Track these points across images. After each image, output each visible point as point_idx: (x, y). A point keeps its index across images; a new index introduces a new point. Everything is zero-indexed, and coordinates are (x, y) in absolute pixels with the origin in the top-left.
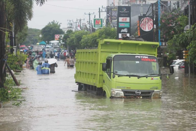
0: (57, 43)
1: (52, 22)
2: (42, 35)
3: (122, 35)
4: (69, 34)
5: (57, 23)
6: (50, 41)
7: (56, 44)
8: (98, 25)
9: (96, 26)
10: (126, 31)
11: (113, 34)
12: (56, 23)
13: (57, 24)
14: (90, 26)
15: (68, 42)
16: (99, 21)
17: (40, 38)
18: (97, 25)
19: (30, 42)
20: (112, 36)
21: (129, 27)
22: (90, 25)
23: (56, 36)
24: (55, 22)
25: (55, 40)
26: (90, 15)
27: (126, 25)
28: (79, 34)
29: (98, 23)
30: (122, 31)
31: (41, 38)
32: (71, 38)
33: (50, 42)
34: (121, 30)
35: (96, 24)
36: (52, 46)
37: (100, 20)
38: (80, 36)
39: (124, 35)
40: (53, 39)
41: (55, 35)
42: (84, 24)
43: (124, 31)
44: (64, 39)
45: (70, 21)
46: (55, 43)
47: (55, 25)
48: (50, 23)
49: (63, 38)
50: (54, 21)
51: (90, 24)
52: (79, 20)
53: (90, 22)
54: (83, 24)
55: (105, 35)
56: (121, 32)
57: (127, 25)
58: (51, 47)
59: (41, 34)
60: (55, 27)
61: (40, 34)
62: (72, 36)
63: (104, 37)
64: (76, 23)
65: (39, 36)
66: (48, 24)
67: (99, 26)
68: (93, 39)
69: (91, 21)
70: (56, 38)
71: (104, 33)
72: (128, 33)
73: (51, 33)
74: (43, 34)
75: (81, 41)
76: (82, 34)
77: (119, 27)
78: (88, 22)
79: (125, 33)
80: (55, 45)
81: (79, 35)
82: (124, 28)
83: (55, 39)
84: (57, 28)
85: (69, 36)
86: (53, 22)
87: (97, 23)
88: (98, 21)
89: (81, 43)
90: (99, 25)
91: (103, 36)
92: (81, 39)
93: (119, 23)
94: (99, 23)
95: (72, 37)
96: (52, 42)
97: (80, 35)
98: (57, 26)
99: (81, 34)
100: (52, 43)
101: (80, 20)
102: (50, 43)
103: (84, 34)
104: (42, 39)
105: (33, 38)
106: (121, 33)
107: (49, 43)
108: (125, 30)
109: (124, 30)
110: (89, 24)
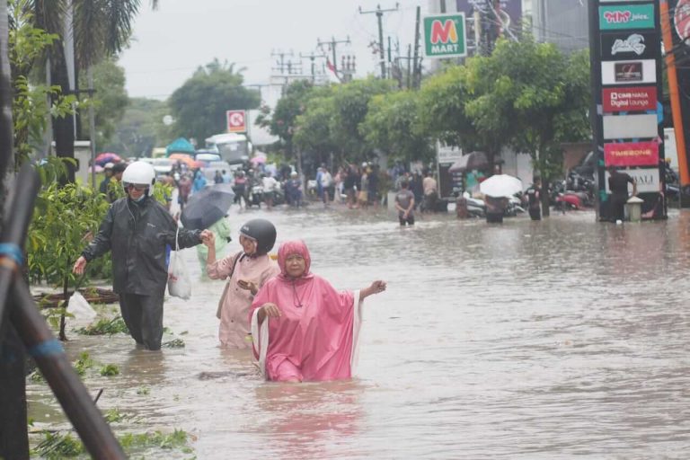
0: (240, 142)
1: (208, 66)
2: (173, 115)
3: (618, 68)
4: (298, 98)
5: (227, 67)
6: (210, 136)
7: (234, 148)
8: (446, 46)
9: (435, 49)
10: (639, 49)
11: (546, 70)
12: (224, 67)
13: (231, 70)
14: (383, 64)
15: (298, 131)
16: (449, 24)
17: (167, 127)
18: (440, 45)
19: (126, 148)
20: (544, 81)
21: (651, 24)
22: (382, 57)
23: (231, 114)
24: (221, 62)
25: (226, 132)
26: (379, 15)
27: (635, 17)
28: (352, 93)
29: (444, 36)
30: (619, 46)
31: (171, 129)
32: (313, 114)
33: (208, 140)
34: (612, 44)
35: (435, 39)
36: (219, 155)
37: (453, 23)
38: (356, 103)
39: (627, 70)
40: (222, 129)
41: (228, 112)
42: (349, 58)
43: (629, 49)
44: (280, 122)
45: (282, 56)
46: (232, 143)
47: (223, 74)
48: (200, 68)
49: (274, 116)
50: (216, 60)
51: (382, 52)
52: (329, 43)
53: (381, 45)
54: (344, 58)
55: (508, 78)
56: (613, 53)
57: (641, 17)
58: (216, 161)
59: (171, 114)
60: (225, 82)
61: (164, 115)
62: (316, 106)
63: (508, 87)
64: (312, 59)
65: (161, 122)
66: (195, 74)
67: (450, 48)
68: (436, 106)
69: (389, 38)
70: (232, 126)
71: (505, 68)
72: (646, 56)
73: (211, 108)
74: (179, 109)
75: (363, 121)
76: (363, 91)
77: (602, 26)
78: (372, 44)
79: (632, 55)
80: (229, 151)
81: (351, 98)
82: (624, 34)
83: (229, 128)
84: (231, 85)
85: (298, 107)
86: (214, 66)
87: (439, 37)
88: (443, 28)
89: (368, 131)
90: (450, 43)
91: (502, 83)
92: (365, 111)
93: (600, 8)
94: (449, 36)
95: (315, 108)
96: (218, 139)
97: (358, 95)
98: (231, 77)
99: (359, 92)
100: (218, 146)
101: (334, 44)
102: (211, 145)
103: (373, 92)
104: (174, 131)
105: (135, 131)
106: (610, 58)
107: (207, 146)
108: (634, 44)
109: (627, 42)
110: (378, 54)
